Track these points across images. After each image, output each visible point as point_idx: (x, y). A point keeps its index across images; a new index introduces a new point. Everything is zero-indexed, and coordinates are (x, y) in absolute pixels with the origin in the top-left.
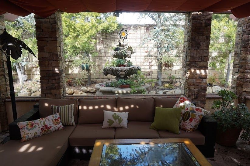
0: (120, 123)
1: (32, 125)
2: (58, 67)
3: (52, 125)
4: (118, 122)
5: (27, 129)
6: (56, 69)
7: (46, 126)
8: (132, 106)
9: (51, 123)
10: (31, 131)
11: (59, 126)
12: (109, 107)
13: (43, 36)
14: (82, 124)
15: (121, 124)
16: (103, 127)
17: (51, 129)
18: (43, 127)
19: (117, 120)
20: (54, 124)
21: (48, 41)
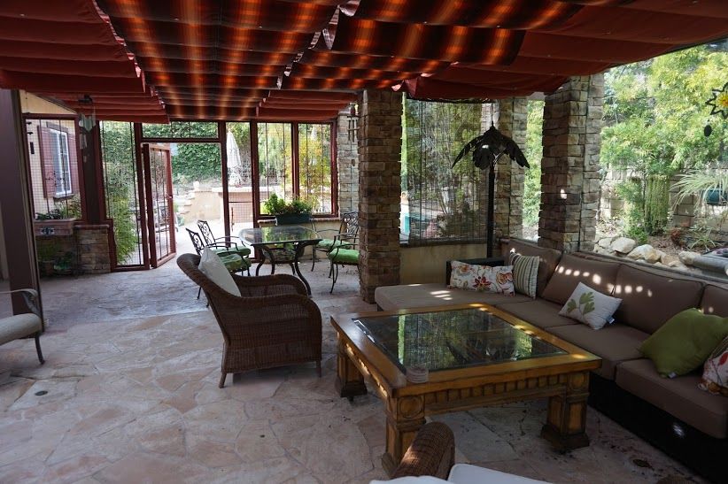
0: (585, 313)
1: (465, 269)
2: (564, 186)
3: (494, 281)
4: (582, 311)
5: (458, 272)
6: (562, 191)
7: (484, 278)
8: (639, 289)
9: (494, 278)
10: (460, 277)
11: (504, 287)
12: (597, 279)
13: (551, 128)
14: (549, 301)
15: (587, 315)
16: (561, 312)
17: (490, 286)
18: (479, 278)
19: (583, 306)
20: (497, 280)
21: (556, 136)
